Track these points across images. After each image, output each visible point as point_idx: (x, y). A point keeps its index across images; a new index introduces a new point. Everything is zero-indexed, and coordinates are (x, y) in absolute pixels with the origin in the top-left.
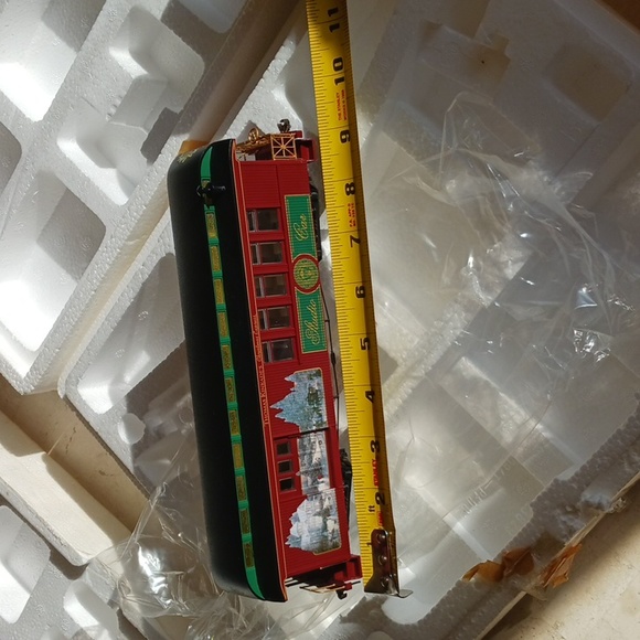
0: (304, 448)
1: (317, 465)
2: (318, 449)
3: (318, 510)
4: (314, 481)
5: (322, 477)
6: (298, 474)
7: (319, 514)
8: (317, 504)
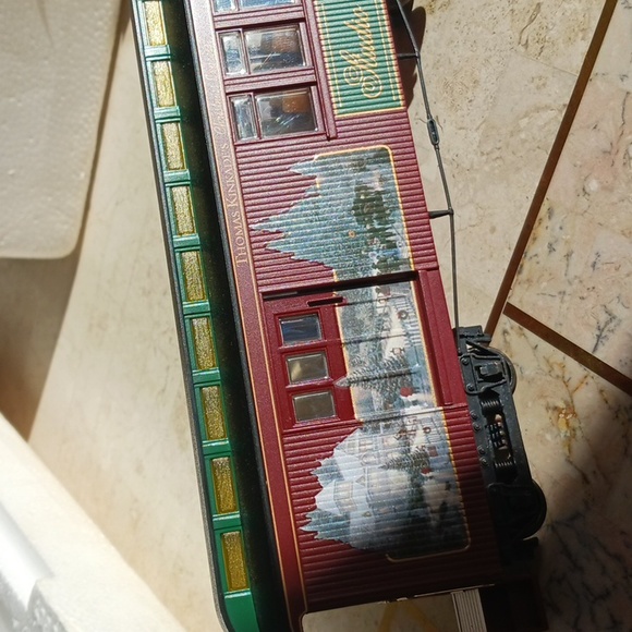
0: (357, 326)
1: (395, 363)
2: (397, 329)
3: (396, 456)
4: (390, 400)
5: (414, 391)
6: (341, 383)
7: (398, 465)
8: (392, 440)
